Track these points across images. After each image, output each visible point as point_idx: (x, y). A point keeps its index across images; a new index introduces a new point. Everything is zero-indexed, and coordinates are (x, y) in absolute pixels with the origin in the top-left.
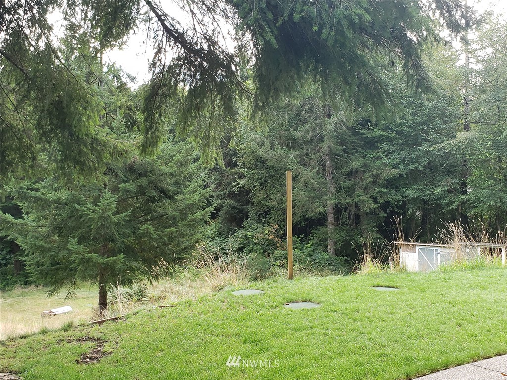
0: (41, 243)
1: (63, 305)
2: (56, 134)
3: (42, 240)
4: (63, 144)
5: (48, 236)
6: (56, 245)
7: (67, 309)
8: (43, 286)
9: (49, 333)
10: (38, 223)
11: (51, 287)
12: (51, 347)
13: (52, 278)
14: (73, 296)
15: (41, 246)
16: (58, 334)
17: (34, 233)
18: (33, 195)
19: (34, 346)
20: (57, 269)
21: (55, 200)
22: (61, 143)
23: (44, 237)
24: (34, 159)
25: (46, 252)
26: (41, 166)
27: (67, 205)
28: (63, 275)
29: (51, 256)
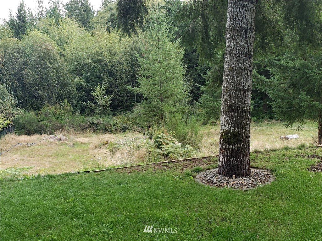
0: (282, 94)
1: (293, 133)
2: (297, 23)
3: (283, 92)
4: (301, 29)
5: (287, 89)
6: (292, 95)
7: (296, 136)
8: (281, 121)
9: (289, 150)
10: (280, 81)
11: (288, 122)
12: (291, 158)
13: (289, 116)
14: (302, 128)
15: (282, 96)
16: (295, 151)
17: (278, 88)
18: (278, 64)
19: (281, 156)
20: (292, 111)
21: (292, 66)
22: (300, 28)
23: (284, 90)
24: (282, 40)
25: (285, 100)
26: (286, 45)
27: (300, 70)
28: (295, 115)
29: (288, 102)
